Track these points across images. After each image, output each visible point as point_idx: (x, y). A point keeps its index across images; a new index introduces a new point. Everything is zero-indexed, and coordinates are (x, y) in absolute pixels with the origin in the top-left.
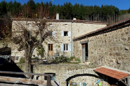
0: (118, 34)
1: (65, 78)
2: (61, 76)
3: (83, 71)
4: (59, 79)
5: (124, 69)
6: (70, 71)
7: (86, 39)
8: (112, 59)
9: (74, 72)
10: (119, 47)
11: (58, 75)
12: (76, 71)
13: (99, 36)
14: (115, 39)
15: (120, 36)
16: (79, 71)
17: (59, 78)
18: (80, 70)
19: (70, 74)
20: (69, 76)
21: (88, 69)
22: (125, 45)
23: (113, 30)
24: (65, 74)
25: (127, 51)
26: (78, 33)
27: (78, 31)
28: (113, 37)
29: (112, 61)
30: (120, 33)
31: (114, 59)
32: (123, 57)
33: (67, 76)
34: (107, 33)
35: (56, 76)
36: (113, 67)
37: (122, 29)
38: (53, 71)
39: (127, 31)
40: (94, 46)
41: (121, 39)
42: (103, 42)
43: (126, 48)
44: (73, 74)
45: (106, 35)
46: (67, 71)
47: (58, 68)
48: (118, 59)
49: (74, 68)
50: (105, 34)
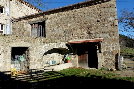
0: (90, 10)
1: (41, 53)
2: (36, 51)
3: (58, 45)
4: (35, 55)
5: (96, 37)
6: (46, 45)
7: (42, 18)
8: (82, 32)
9: (50, 46)
10: (91, 20)
11: (33, 50)
12: (52, 45)
13: (64, 13)
14: (87, 14)
15: (92, 11)
16: (54, 45)
17: (35, 53)
18: (55, 43)
19: (46, 48)
20: (45, 51)
21: (61, 43)
22: (97, 18)
23: (84, 7)
24: (41, 48)
25: (99, 22)
26: (17, 13)
27: (18, 11)
28: (84, 12)
29: (83, 34)
30: (91, 8)
31: (85, 31)
32: (95, 27)
33: (44, 50)
34: (76, 10)
35: (31, 51)
36: (84, 38)
37: (94, 5)
38: (26, 43)
39: (99, 7)
40: (57, 24)
41: (93, 14)
42: (70, 18)
43: (99, 20)
44: (49, 48)
45: (75, 11)
46: (43, 44)
47: (33, 39)
48: (90, 30)
49: (50, 41)
50: (73, 10)
